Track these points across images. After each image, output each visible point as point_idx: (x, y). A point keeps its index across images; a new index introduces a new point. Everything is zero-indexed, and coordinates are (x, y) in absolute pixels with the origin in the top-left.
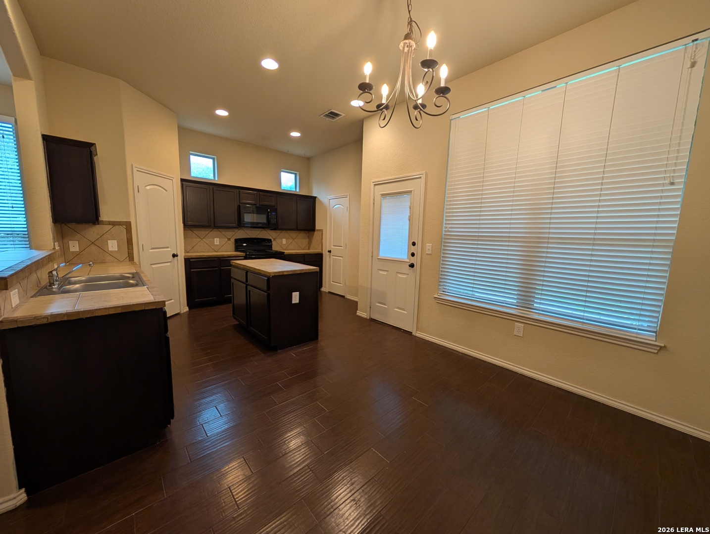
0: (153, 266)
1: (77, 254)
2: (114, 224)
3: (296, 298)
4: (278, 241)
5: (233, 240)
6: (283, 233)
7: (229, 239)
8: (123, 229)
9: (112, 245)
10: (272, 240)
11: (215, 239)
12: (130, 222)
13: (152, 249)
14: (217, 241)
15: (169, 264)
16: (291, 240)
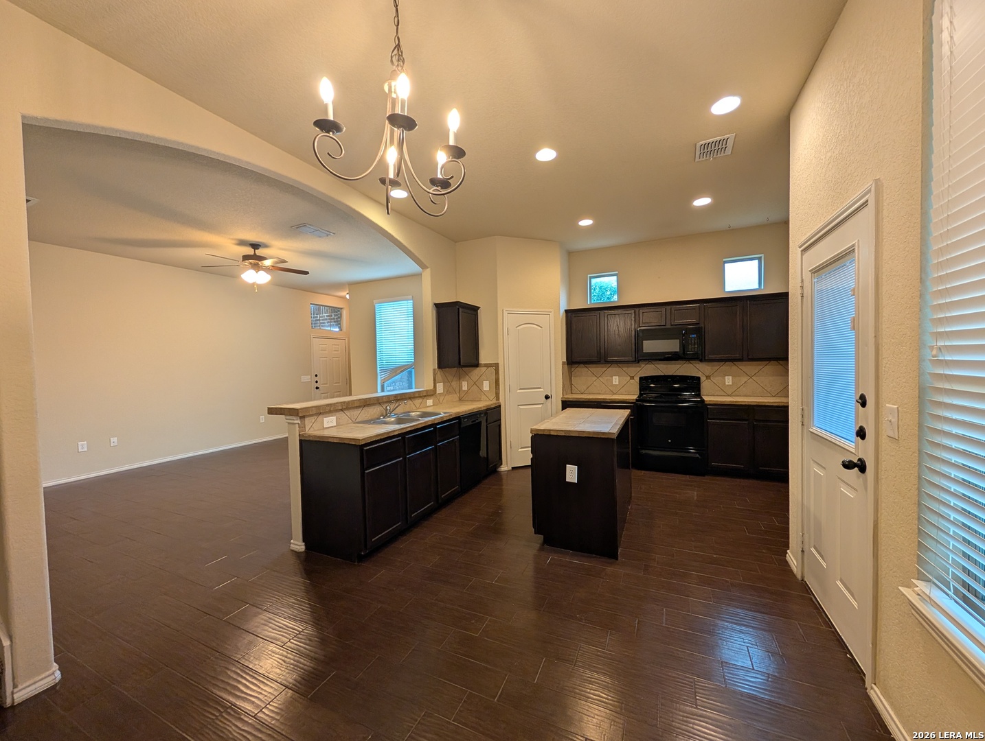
0: (521, 407)
1: (467, 392)
2: (488, 366)
3: (572, 474)
4: (716, 379)
5: (637, 379)
6: (726, 367)
7: (632, 378)
8: (493, 370)
9: (486, 386)
10: (703, 379)
11: (614, 377)
12: (498, 364)
13: (521, 389)
14: (616, 380)
15: (540, 406)
16: (744, 379)
